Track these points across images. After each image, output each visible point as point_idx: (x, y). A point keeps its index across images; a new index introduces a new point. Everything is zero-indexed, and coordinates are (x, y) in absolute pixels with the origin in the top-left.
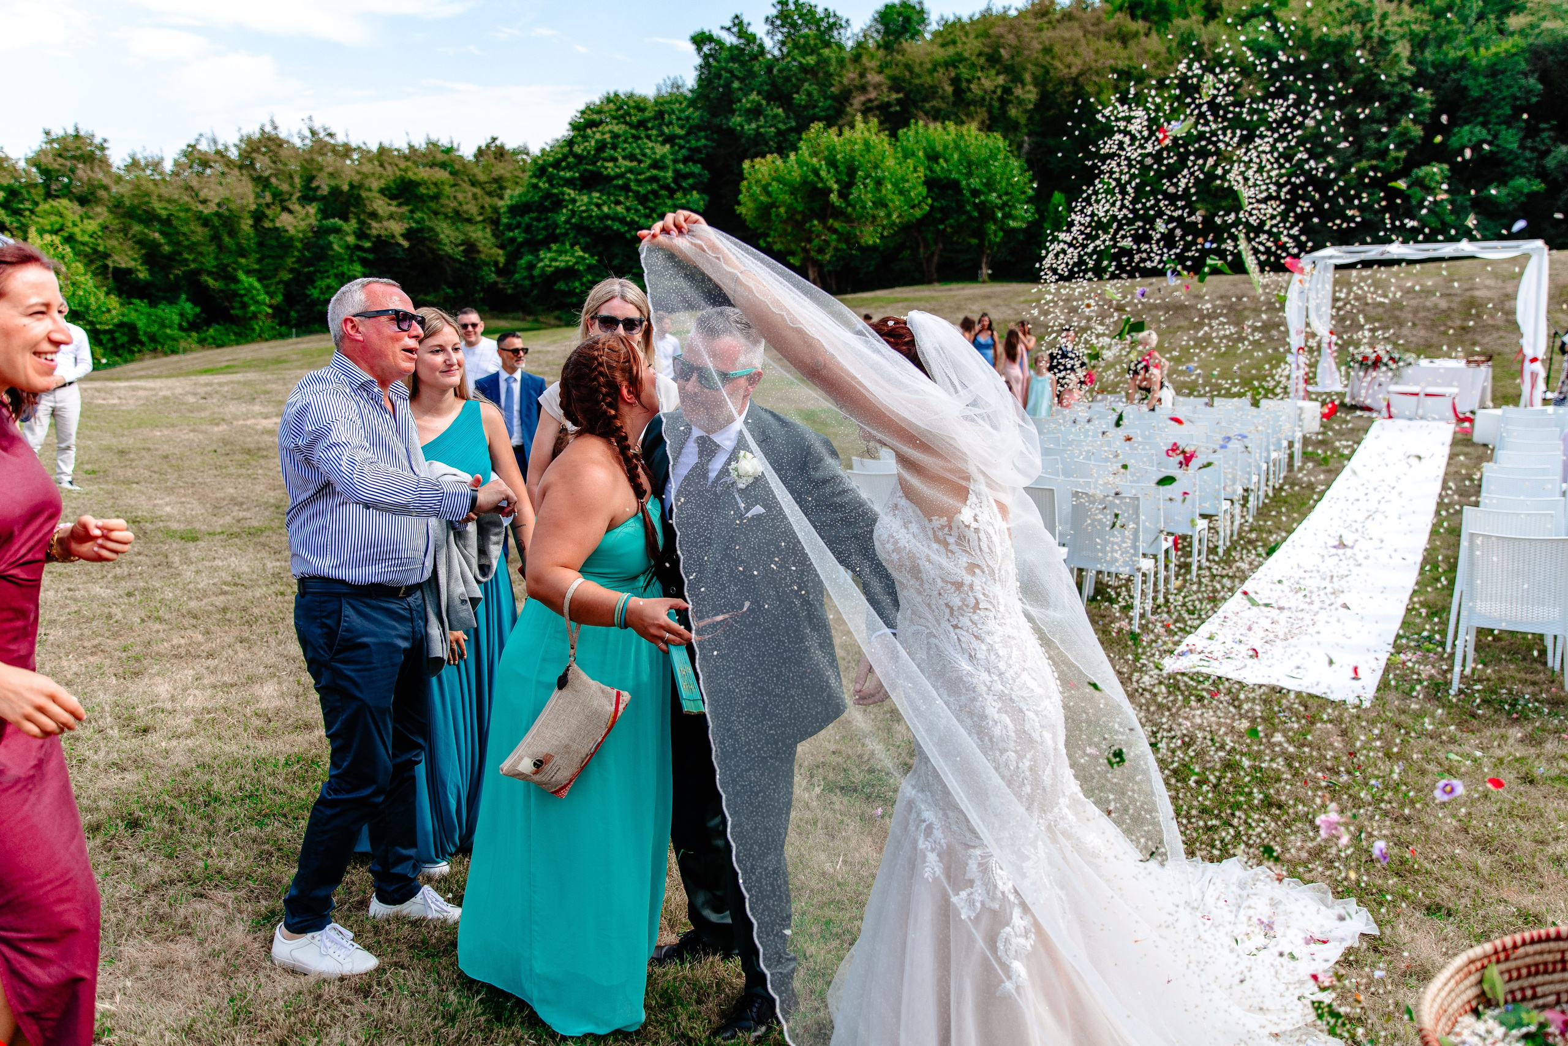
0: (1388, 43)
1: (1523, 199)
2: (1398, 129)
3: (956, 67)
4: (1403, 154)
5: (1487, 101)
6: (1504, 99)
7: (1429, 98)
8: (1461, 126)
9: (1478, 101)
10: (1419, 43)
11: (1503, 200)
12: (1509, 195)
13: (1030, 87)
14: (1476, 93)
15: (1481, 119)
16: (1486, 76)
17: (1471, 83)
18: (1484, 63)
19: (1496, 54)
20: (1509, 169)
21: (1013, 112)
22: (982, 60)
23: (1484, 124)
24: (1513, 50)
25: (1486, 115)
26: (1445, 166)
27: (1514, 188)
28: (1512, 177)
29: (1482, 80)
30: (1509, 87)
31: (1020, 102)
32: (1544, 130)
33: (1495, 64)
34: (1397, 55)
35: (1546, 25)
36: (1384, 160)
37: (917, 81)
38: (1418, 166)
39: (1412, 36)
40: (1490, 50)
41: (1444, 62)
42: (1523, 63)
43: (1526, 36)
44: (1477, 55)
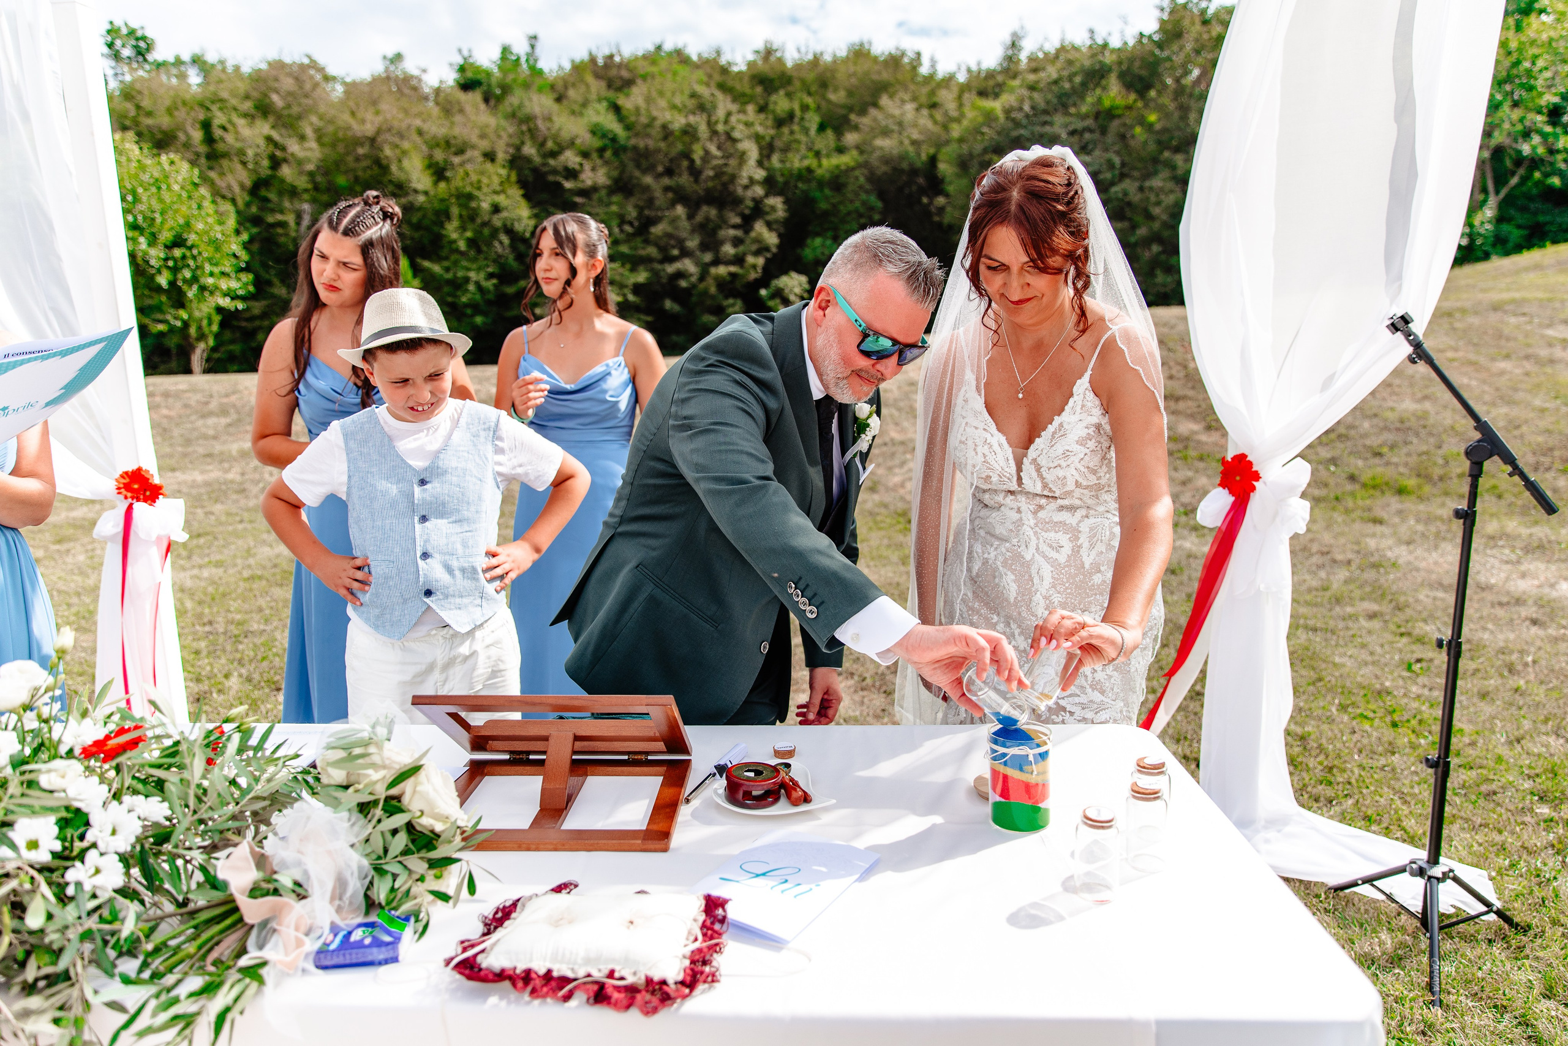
0: (735, 141)
2: (753, 234)
3: (209, 109)
4: (760, 261)
5: (835, 216)
6: (849, 213)
7: (780, 206)
8: (813, 239)
9: (825, 214)
10: (767, 149)
13: (313, 145)
14: (823, 206)
15: (830, 233)
16: (832, 189)
17: (818, 194)
18: (827, 175)
19: (837, 167)
21: (286, 172)
22: (248, 106)
24: (852, 164)
25: (835, 229)
26: (802, 279)
29: (827, 192)
30: (852, 201)
31: (300, 163)
33: (837, 177)
34: (743, 153)
35: (878, 142)
36: (742, 267)
38: (777, 277)
39: (758, 138)
40: (831, 163)
41: (790, 171)
42: (862, 180)
43: (862, 152)
44: (820, 166)
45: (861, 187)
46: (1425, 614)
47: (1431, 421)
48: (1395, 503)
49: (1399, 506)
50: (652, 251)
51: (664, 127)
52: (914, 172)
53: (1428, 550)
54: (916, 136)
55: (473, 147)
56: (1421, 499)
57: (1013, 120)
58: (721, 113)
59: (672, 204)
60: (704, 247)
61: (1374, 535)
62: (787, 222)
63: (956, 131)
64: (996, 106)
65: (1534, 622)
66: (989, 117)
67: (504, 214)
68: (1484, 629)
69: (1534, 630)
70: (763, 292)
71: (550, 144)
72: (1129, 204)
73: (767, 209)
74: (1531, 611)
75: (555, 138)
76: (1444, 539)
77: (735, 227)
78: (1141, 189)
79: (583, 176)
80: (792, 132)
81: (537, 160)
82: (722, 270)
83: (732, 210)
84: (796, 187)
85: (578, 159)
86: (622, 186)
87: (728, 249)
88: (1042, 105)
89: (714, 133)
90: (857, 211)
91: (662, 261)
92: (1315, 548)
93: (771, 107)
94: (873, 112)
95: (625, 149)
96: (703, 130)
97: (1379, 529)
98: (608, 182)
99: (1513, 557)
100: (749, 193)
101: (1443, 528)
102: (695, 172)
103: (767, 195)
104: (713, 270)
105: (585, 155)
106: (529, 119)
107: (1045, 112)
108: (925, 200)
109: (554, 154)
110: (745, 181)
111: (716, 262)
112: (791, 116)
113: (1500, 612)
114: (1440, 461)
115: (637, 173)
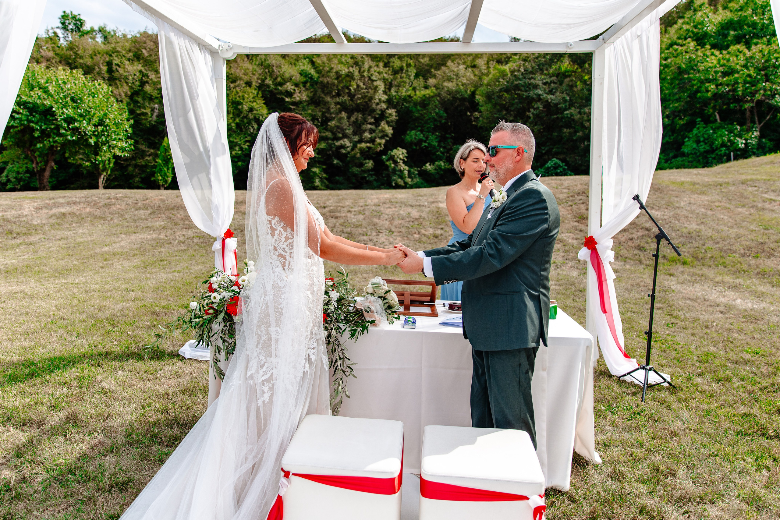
0: (373, 81)
1: (442, 172)
2: (380, 128)
3: (111, 56)
4: (383, 141)
5: (422, 120)
6: (430, 119)
7: (394, 114)
8: (411, 131)
9: (417, 118)
10: (389, 86)
11: (434, 171)
12: (435, 169)
14: (416, 115)
15: (419, 128)
16: (421, 107)
17: (414, 109)
18: (419, 100)
19: (424, 96)
20: (434, 157)
21: (147, 88)
22: (130, 54)
23: (422, 131)
24: (432, 94)
25: (422, 127)
26: (405, 151)
27: (437, 166)
28: (436, 161)
29: (419, 108)
30: (431, 113)
31: (155, 84)
32: (448, 138)
33: (424, 100)
34: (377, 87)
35: (446, 84)
36: (374, 144)
37: (81, 61)
38: (392, 150)
39: (384, 80)
40: (421, 93)
41: (400, 97)
42: (437, 103)
43: (437, 89)
44: (415, 95)
45: (435, 106)
46: (680, 308)
47: (703, 234)
48: (681, 268)
49: (682, 270)
50: (329, 134)
51: (337, 73)
52: (463, 99)
53: (689, 287)
54: (465, 81)
55: (240, 79)
56: (692, 266)
57: (515, 76)
58: (366, 67)
59: (340, 112)
60: (355, 133)
61: (668, 280)
62: (397, 122)
63: (485, 80)
64: (506, 68)
65: (722, 312)
66: (503, 74)
67: (255, 112)
68: (702, 314)
69: (721, 315)
70: (384, 157)
71: (279, 79)
72: (573, 120)
73: (387, 115)
74: (722, 308)
75: (282, 76)
76: (697, 283)
77: (370, 124)
78: (580, 113)
79: (295, 96)
80: (401, 78)
81: (272, 86)
82: (363, 145)
83: (369, 115)
84: (403, 104)
85: (293, 87)
86: (314, 101)
87: (367, 135)
88: (530, 69)
89: (362, 76)
90: (433, 118)
91: (333, 140)
92: (642, 284)
93: (391, 64)
94: (443, 68)
95: (317, 83)
96: (357, 75)
97: (672, 277)
98: (307, 99)
99: (723, 290)
100: (379, 107)
101: (698, 278)
102: (352, 96)
103: (387, 108)
104: (359, 146)
105: (297, 85)
106: (269, 66)
107: (532, 73)
108: (469, 114)
109: (281, 84)
110: (377, 101)
111: (361, 141)
112: (401, 69)
113: (709, 308)
114: (703, 251)
115: (323, 95)
